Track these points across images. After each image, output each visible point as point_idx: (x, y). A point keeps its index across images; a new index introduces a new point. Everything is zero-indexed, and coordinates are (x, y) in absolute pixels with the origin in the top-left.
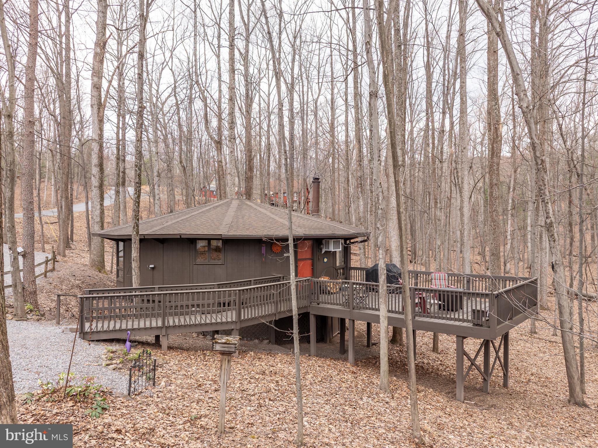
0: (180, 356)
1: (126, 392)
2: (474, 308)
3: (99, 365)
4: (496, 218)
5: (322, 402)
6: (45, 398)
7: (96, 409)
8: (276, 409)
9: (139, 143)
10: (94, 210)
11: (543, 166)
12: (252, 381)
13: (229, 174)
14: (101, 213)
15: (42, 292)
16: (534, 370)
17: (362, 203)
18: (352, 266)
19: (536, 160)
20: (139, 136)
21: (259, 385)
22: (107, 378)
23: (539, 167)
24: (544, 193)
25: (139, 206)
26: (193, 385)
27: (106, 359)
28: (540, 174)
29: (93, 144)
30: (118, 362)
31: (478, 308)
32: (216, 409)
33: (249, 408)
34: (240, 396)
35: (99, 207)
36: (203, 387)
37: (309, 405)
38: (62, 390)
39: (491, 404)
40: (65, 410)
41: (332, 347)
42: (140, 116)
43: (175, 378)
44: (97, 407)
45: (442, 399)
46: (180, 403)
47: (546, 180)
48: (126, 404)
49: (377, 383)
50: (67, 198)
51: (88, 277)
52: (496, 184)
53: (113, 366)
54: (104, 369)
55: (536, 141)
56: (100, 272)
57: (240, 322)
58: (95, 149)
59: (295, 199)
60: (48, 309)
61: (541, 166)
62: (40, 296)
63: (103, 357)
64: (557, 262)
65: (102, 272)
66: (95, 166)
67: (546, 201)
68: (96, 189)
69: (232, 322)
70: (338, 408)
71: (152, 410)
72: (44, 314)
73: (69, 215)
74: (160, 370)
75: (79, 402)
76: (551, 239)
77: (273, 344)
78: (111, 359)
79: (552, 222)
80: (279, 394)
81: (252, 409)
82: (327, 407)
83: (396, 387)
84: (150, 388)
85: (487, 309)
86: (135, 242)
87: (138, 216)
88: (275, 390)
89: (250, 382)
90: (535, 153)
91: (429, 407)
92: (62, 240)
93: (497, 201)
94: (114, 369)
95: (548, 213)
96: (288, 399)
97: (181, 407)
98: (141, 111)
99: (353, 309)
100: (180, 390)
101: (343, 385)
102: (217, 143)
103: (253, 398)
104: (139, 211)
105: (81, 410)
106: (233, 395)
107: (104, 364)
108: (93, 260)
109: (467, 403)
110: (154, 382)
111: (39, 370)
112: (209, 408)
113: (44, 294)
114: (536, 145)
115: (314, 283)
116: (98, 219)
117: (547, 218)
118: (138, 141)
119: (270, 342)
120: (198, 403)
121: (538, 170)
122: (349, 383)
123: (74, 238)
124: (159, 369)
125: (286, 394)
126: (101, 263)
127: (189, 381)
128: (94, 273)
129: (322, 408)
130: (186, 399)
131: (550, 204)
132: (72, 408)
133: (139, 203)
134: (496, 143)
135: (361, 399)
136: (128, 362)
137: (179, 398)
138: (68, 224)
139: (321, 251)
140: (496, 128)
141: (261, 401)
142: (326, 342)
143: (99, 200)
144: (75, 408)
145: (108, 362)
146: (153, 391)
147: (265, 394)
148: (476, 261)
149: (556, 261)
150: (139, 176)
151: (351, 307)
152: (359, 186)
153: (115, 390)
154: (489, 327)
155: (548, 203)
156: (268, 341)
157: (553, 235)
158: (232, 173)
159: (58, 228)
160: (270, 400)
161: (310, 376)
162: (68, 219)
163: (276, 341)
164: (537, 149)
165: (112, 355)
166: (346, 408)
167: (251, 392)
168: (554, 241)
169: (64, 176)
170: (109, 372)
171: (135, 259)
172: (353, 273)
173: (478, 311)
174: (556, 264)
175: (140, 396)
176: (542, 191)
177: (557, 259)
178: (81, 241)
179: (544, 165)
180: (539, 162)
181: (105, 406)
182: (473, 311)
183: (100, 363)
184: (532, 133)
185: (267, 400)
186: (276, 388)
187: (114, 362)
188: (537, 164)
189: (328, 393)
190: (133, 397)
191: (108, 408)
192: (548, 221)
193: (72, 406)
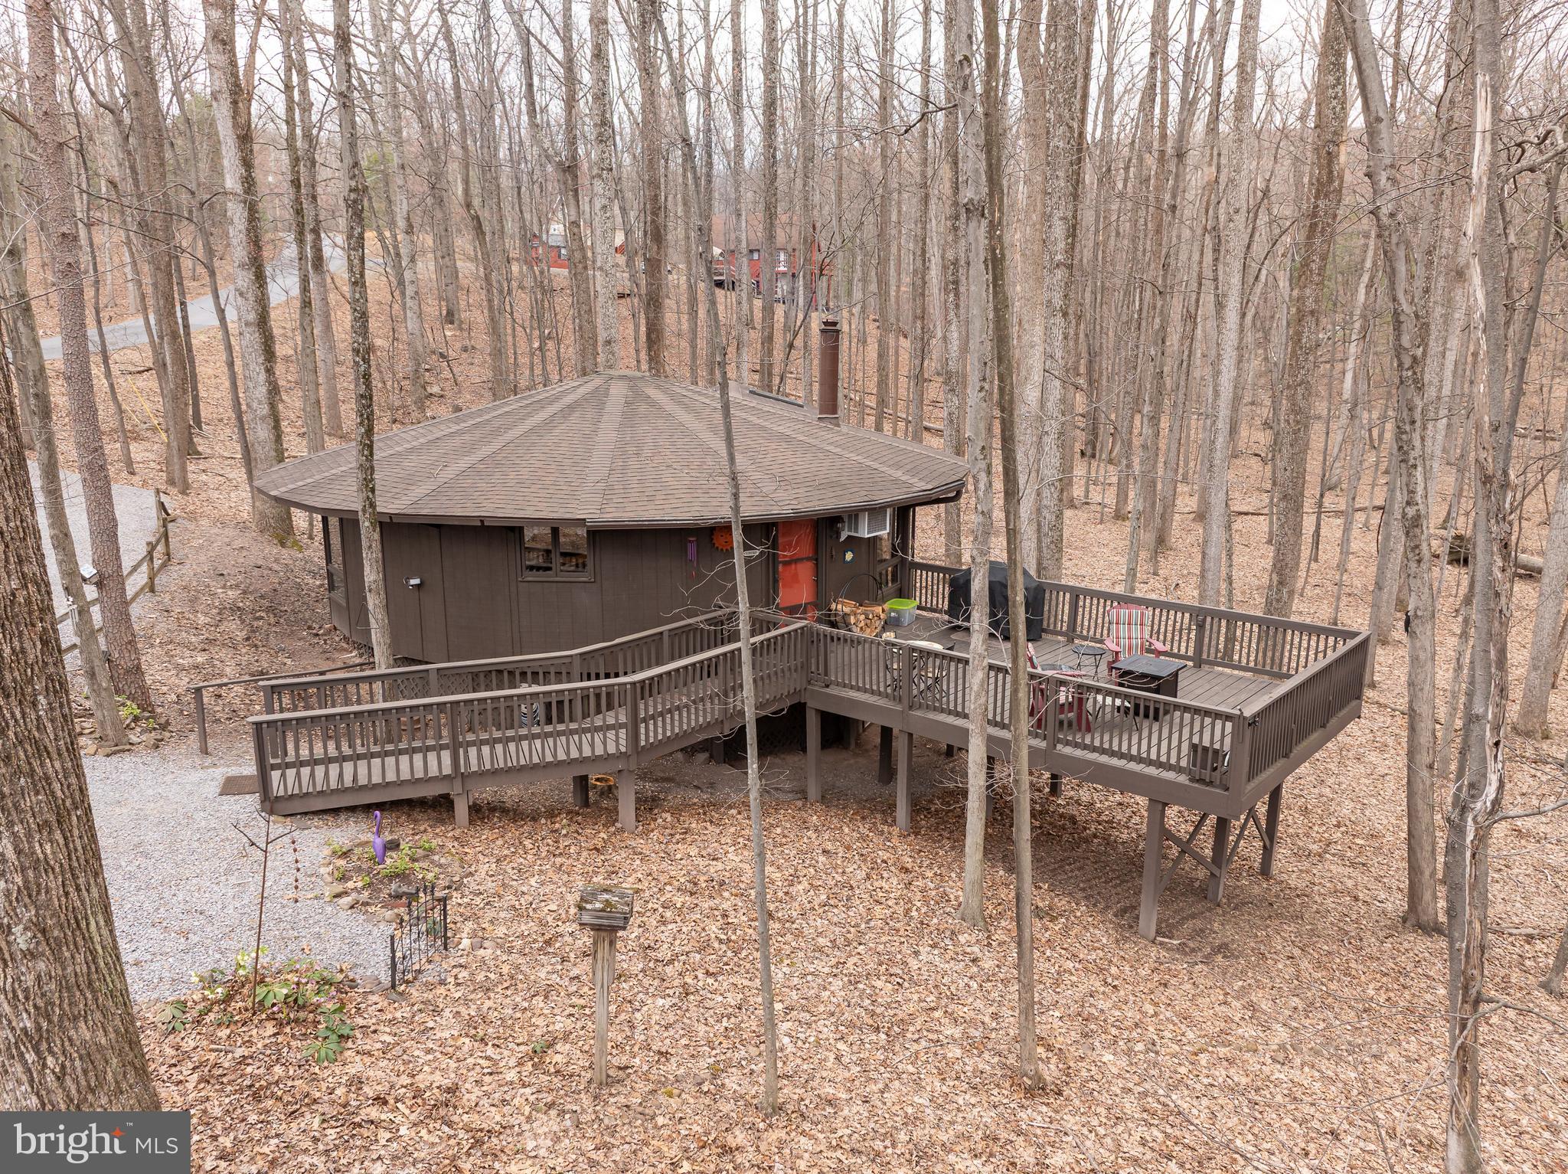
0: (500, 842)
1: (385, 978)
2: (1196, 740)
3: (316, 898)
4: (1302, 404)
5: (827, 970)
6: (212, 1016)
7: (326, 1038)
8: (720, 999)
9: (358, 289)
10: (251, 385)
11: (1415, 373)
12: (668, 914)
13: (601, 269)
14: (270, 392)
15: (152, 646)
16: (1346, 809)
17: (955, 335)
18: (917, 560)
19: (1398, 357)
20: (357, 270)
21: (684, 929)
22: (338, 935)
23: (1404, 373)
24: (1410, 440)
25: (372, 454)
26: (535, 941)
27: (329, 879)
28: (1405, 393)
29: (229, 204)
30: (360, 884)
31: (1206, 743)
32: (587, 1011)
33: (660, 1002)
34: (641, 966)
35: (262, 377)
36: (558, 945)
37: (796, 981)
38: (245, 991)
39: (1217, 942)
40: (260, 1045)
41: (862, 761)
42: (355, 214)
43: (491, 922)
44: (329, 1033)
45: (1103, 936)
46: (508, 1000)
47: (1419, 410)
48: (390, 1016)
49: (957, 897)
50: (174, 335)
51: (256, 572)
52: (1312, 313)
53: (349, 899)
54: (329, 909)
55: (1405, 306)
56: (283, 545)
57: (638, 753)
58: (236, 220)
59: (782, 269)
60: (174, 697)
61: (1410, 373)
62: (149, 657)
63: (323, 870)
64: (1419, 613)
65: (289, 544)
66: (242, 266)
67: (1411, 462)
68: (250, 329)
69: (620, 756)
70: (861, 986)
71: (446, 1028)
72: (168, 723)
73: (184, 380)
74: (456, 898)
75: (288, 1023)
76: (1410, 555)
77: (718, 763)
78: (344, 878)
79: (1419, 516)
80: (730, 954)
81: (668, 1002)
82: (837, 984)
83: (1000, 908)
84: (437, 958)
85: (1227, 747)
86: (370, 547)
87: (372, 480)
88: (721, 941)
89: (663, 922)
90: (1398, 338)
91: (1069, 965)
92: (175, 452)
93: (1311, 358)
94: (352, 907)
95: (1413, 492)
96: (748, 966)
97: (510, 1011)
98: (355, 201)
99: (911, 708)
100: (505, 958)
101: (878, 908)
102: (564, 171)
103: (669, 969)
104: (372, 468)
105: (294, 1043)
106: (625, 966)
107: (328, 892)
108: (263, 516)
109: (1161, 943)
110: (446, 938)
111: (186, 925)
112: (570, 1010)
113: (157, 651)
114: (1402, 318)
115: (818, 634)
116: (265, 410)
117: (1408, 503)
118: (355, 283)
119: (711, 757)
120: (546, 997)
121: (1402, 382)
122: (891, 903)
123: (203, 414)
124: (455, 894)
125: (744, 953)
126: (283, 521)
127: (523, 927)
128: (267, 551)
129: (825, 989)
130: (520, 986)
131: (1419, 469)
132: (273, 1040)
133: (371, 447)
134: (1326, 196)
135: (916, 953)
136: (381, 882)
137: (506, 985)
138: (186, 405)
139: (838, 536)
140: (1329, 153)
141: (689, 980)
142: (846, 748)
143: (261, 360)
144: (280, 1038)
145: (339, 888)
146: (445, 965)
147: (698, 956)
148: (1255, 449)
149: (1416, 609)
150: (367, 376)
151: (905, 701)
152: (951, 286)
153: (360, 971)
154: (1227, 789)
155: (1415, 466)
156: (706, 755)
157: (1417, 547)
158: (607, 267)
159: (154, 384)
160: (707, 973)
161: (800, 887)
162: (185, 391)
163: (726, 754)
164: (1404, 327)
165: (341, 862)
166: (879, 984)
167: (664, 953)
168: (1419, 561)
169: (160, 275)
170: (343, 915)
171: (373, 586)
172: (920, 578)
173: (1205, 749)
174: (1416, 616)
175: (417, 983)
176: (1404, 437)
177: (1420, 604)
178: (221, 420)
179: (1418, 370)
180: (1407, 362)
181: (346, 1031)
182: (1194, 748)
183: (317, 892)
184: (1397, 286)
185: (700, 974)
186: (723, 937)
187: (350, 885)
188: (1401, 364)
189: (840, 941)
190: (403, 988)
191: (351, 1033)
192: (1411, 512)
193: (275, 1035)
